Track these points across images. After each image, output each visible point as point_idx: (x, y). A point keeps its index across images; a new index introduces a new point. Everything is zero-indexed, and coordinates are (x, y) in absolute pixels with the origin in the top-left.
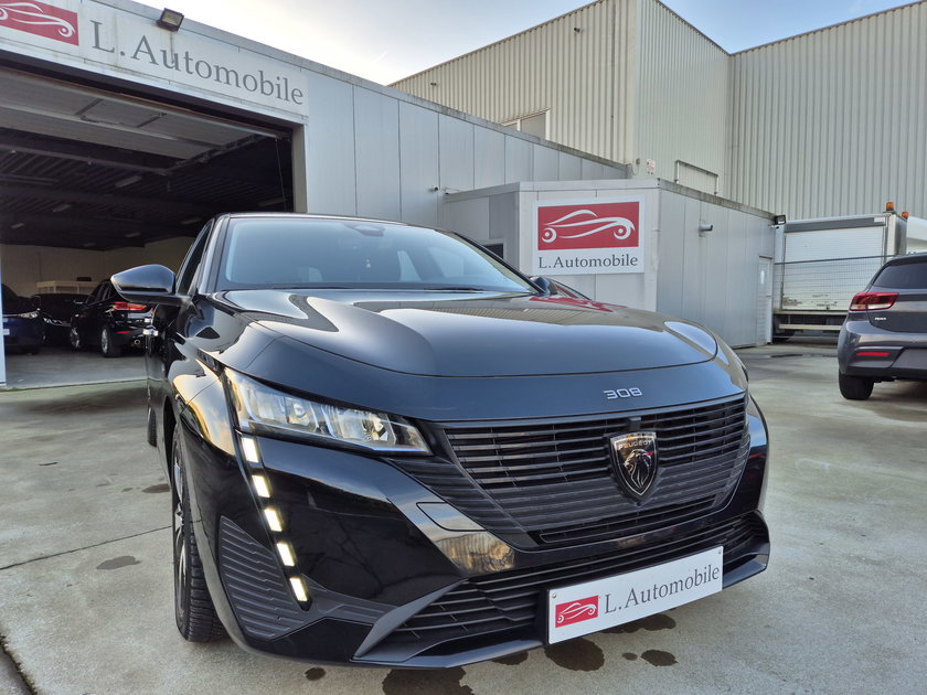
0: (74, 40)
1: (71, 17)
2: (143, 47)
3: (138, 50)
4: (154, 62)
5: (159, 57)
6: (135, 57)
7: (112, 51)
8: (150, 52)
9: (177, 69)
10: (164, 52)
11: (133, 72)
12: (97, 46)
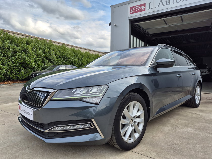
0: (145, 10)
1: (144, 5)
2: (161, 3)
3: (159, 4)
4: (163, 5)
5: (165, 3)
6: (158, 7)
7: (153, 8)
8: (162, 3)
9: (170, 4)
10: (166, 1)
11: (157, 11)
12: (149, 9)
